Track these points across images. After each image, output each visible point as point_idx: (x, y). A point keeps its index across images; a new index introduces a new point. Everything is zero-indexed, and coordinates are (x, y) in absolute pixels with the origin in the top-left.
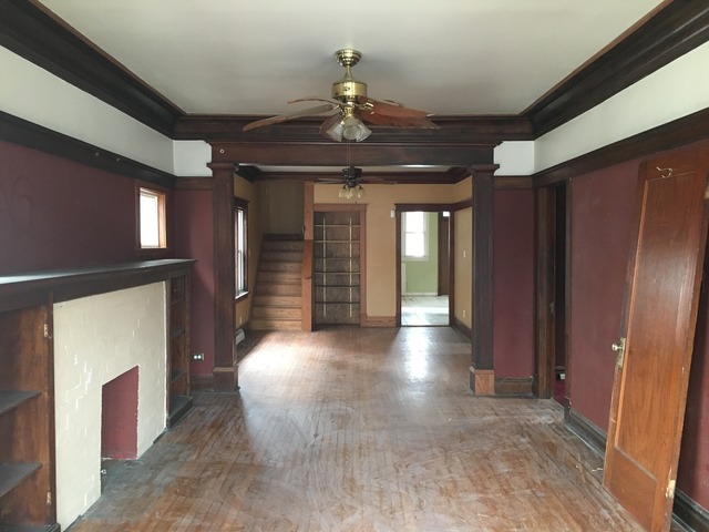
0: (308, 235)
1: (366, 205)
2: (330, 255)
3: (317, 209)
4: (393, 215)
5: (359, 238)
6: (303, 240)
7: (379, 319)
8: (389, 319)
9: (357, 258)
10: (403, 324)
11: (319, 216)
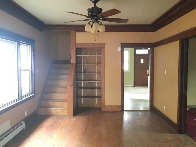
0: (73, 61)
1: (104, 44)
2: (85, 72)
3: (78, 46)
4: (119, 49)
5: (101, 62)
6: (70, 63)
7: (112, 107)
8: (117, 106)
9: (99, 73)
10: (125, 109)
11: (79, 50)
